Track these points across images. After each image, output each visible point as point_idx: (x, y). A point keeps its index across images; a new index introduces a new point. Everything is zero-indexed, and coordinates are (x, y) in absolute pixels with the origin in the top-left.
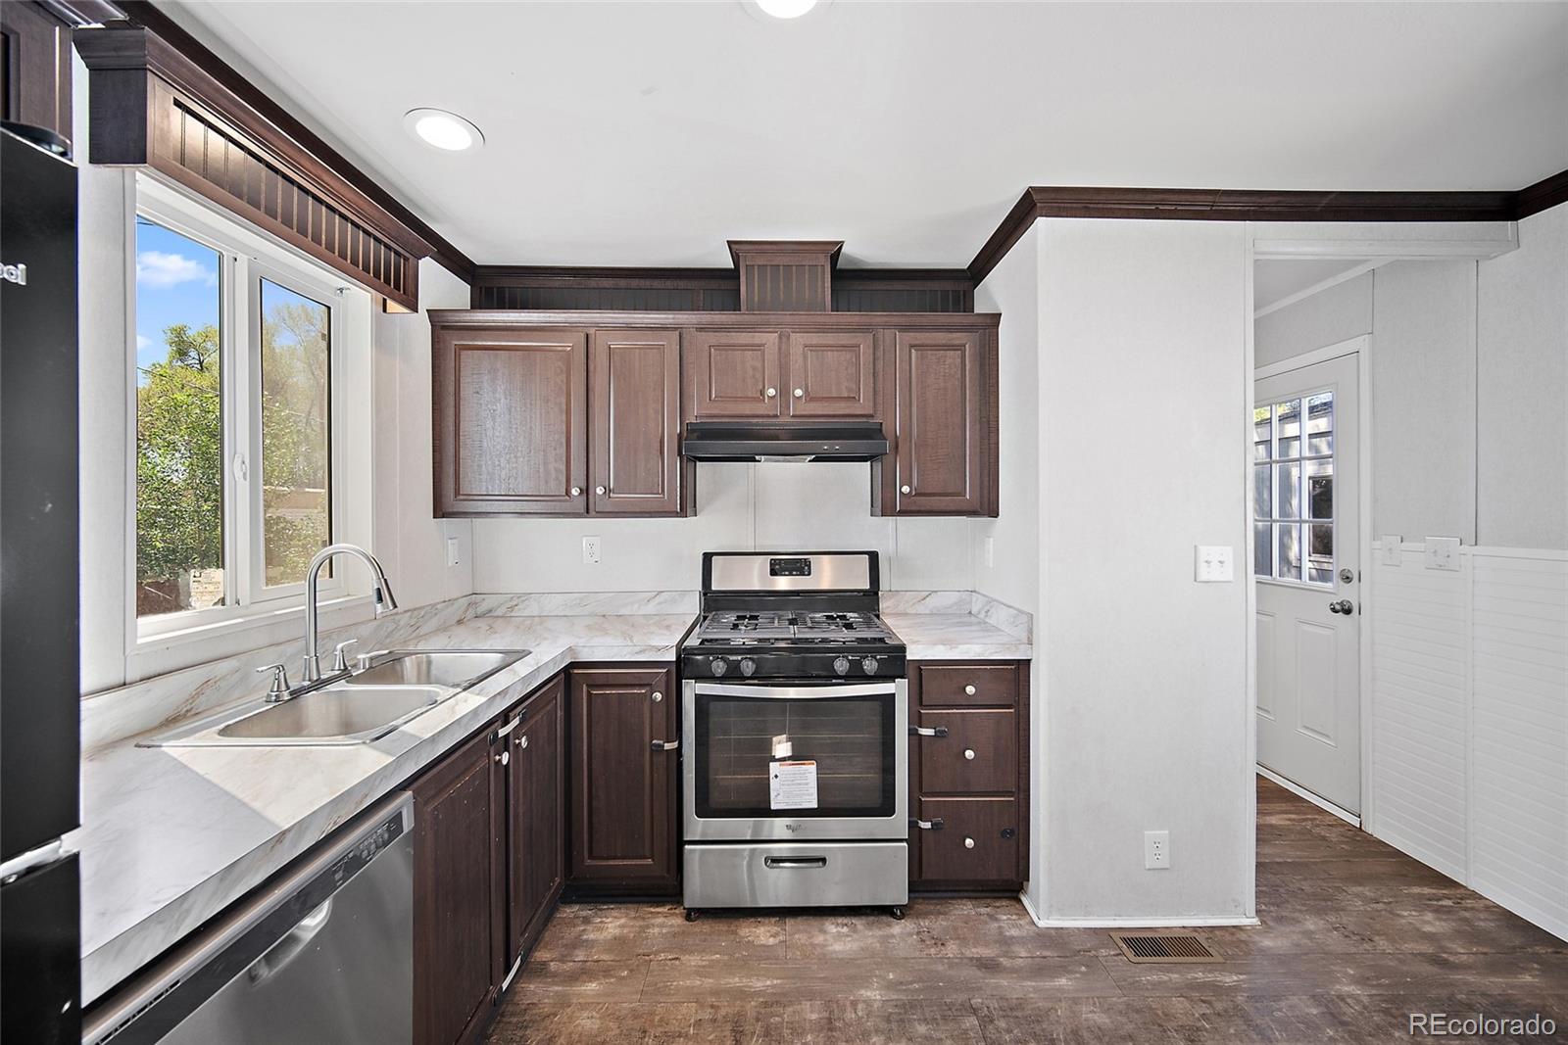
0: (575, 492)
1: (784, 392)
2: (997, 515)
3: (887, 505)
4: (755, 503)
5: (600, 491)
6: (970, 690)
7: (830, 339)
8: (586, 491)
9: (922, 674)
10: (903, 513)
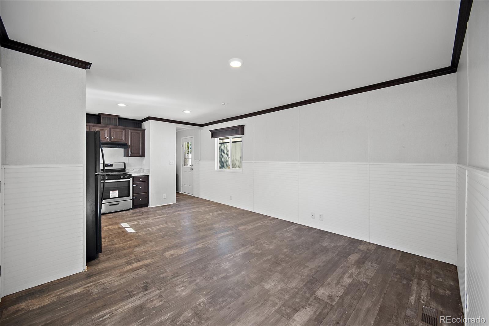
1: (110, 138)
2: (145, 157)
3: (126, 155)
6: (141, 179)
7: (118, 130)
9: (134, 178)
10: (130, 157)
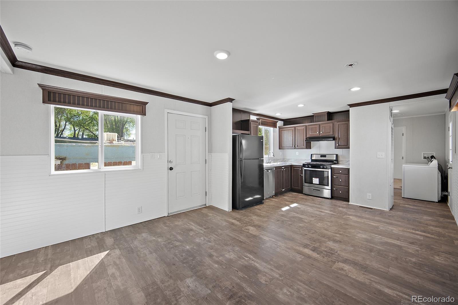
0: (293, 146)
4: (319, 147)
5: (296, 146)
8: (295, 146)
